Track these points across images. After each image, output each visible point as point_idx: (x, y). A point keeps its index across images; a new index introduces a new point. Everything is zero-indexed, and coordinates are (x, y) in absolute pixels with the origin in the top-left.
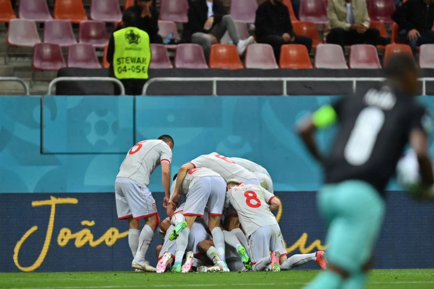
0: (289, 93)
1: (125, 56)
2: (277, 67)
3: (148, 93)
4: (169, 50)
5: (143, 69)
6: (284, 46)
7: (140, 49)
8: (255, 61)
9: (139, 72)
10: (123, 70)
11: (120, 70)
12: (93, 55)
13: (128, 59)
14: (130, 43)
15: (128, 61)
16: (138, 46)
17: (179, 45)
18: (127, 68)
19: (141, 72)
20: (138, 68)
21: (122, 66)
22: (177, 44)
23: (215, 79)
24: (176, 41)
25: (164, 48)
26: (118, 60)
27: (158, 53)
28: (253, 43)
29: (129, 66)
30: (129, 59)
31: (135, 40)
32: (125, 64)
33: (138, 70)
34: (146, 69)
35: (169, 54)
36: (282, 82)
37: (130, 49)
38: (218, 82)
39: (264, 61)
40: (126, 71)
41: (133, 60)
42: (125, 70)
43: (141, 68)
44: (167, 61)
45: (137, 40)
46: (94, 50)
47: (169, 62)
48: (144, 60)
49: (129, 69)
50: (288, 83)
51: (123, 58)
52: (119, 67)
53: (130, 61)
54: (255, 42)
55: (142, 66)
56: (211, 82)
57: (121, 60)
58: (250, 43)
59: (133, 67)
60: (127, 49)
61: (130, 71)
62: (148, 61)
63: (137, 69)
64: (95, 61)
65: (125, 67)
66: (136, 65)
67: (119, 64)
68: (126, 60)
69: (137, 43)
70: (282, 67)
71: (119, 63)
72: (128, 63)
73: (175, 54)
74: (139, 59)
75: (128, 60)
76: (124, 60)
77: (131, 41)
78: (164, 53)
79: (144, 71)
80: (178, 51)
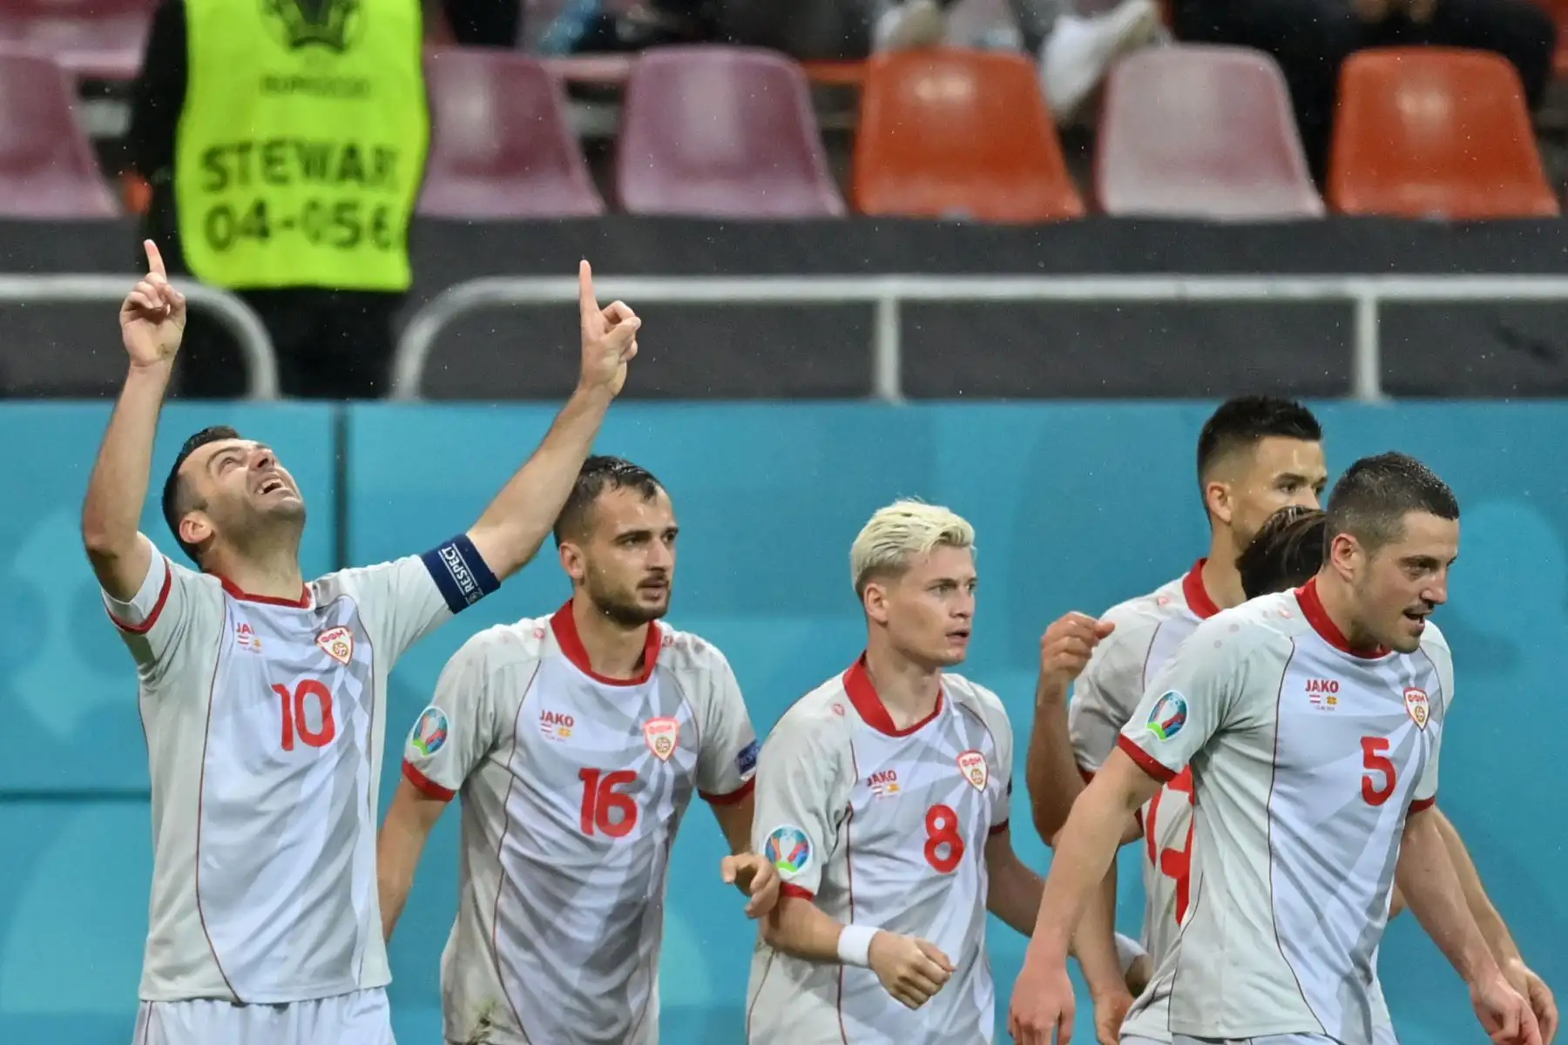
0: (1392, 386)
1: (261, 128)
2: (1311, 205)
3: (435, 387)
4: (579, 90)
5: (379, 225)
6: (1363, 65)
7: (358, 89)
8: (1164, 167)
9: (352, 242)
10: (248, 232)
11: (221, 227)
12: (60, 125)
13: (278, 152)
14: (297, 43)
15: (279, 169)
16: (346, 66)
17: (654, 58)
18: (275, 214)
19: (367, 248)
20: (348, 215)
21: (240, 200)
22: (631, 47)
23: (889, 289)
24: (625, 31)
25: (538, 75)
26: (211, 158)
27: (505, 114)
28: (1152, 41)
29: (286, 200)
30: (290, 154)
31: (325, 23)
32: (262, 189)
33: (345, 233)
34: (397, 222)
35: (576, 119)
36: (1345, 310)
37: (297, 84)
38: (910, 311)
39: (1226, 168)
40: (264, 233)
41: (314, 162)
42: (259, 226)
43: (365, 217)
44: (564, 167)
45: (340, 29)
46: (68, 87)
47: (580, 174)
48: (385, 158)
49: (288, 224)
50: (1393, 314)
51: (244, 148)
52: (223, 211)
53: (293, 167)
54: (1164, 35)
55: (369, 199)
56: (866, 311)
57: (231, 162)
58: (1128, 45)
59: (313, 206)
60: (271, 84)
61: (298, 238)
62: (407, 169)
63: (340, 221)
64: (76, 167)
65: (260, 209)
66: (330, 193)
67: (220, 186)
68: (270, 161)
69: (337, 44)
70: (1350, 202)
71: (214, 177)
72: (282, 180)
73: (622, 123)
74: (352, 152)
75: (281, 161)
76: (255, 160)
77: (304, 32)
78: (548, 110)
79: (385, 235)
80: (638, 99)
